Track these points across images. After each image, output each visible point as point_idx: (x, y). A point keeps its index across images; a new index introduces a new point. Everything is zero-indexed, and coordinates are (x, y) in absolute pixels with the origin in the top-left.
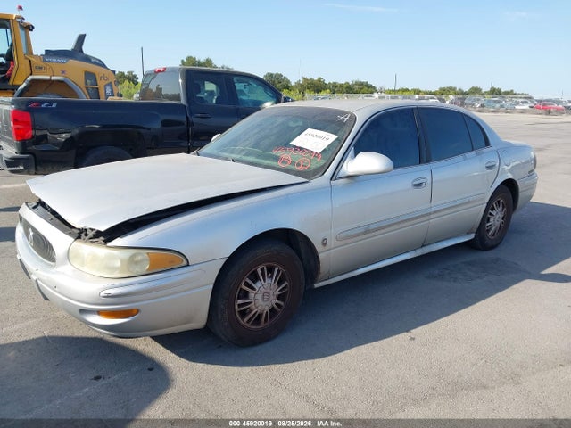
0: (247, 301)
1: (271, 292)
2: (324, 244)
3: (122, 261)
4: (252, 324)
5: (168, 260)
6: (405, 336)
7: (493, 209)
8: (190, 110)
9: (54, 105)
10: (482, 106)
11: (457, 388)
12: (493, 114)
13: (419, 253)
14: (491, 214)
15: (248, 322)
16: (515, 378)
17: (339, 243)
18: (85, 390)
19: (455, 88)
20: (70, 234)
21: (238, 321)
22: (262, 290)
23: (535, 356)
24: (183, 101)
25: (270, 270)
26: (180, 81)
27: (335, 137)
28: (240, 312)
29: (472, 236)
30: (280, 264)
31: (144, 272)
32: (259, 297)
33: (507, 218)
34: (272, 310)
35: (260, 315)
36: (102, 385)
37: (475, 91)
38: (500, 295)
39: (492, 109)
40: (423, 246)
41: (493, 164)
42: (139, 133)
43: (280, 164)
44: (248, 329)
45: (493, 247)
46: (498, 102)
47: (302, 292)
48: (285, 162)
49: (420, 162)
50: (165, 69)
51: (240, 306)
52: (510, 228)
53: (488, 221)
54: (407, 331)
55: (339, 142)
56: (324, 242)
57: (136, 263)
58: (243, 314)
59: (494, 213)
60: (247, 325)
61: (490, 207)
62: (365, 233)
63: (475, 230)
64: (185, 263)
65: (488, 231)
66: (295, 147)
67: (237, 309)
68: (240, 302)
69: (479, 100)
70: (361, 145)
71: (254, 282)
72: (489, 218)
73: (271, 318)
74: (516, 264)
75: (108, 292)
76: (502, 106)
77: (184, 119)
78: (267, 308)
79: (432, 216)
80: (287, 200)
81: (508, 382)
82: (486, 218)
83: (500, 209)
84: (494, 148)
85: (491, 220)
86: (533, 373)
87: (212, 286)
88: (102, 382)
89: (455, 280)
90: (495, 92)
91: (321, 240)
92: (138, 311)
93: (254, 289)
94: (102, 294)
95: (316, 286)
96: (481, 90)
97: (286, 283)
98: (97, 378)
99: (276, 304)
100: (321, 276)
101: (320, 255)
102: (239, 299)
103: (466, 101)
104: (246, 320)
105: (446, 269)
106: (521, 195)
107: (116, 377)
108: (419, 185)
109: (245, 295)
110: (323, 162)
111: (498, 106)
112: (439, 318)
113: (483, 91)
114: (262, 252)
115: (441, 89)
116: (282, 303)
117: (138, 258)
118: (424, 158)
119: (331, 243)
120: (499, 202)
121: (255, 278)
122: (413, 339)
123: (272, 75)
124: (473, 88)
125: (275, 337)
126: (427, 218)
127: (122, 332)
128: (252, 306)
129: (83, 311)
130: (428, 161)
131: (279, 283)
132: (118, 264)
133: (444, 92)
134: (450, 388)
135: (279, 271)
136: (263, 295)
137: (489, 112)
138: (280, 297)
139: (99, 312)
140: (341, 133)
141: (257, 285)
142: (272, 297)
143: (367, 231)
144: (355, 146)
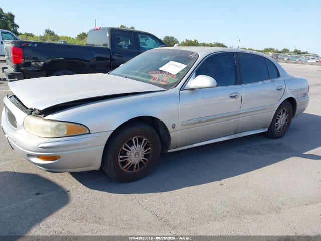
0: (126, 156)
1: (141, 152)
2: (173, 127)
3: (51, 128)
4: (128, 170)
5: (78, 129)
6: (218, 183)
7: (280, 115)
8: (112, 52)
9: (35, 45)
10: (289, 59)
11: (242, 213)
12: (294, 64)
13: (232, 137)
14: (278, 117)
15: (126, 168)
16: (278, 210)
17: (182, 127)
18: (29, 200)
19: (274, 49)
20: (26, 112)
21: (120, 168)
22: (135, 151)
23: (292, 199)
24: (109, 47)
25: (140, 140)
26: (108, 35)
27: (185, 66)
28: (121, 162)
29: (267, 129)
30: (146, 137)
31: (64, 135)
32: (133, 154)
33: (289, 121)
34: (141, 163)
35: (133, 165)
36: (40, 198)
37: (286, 51)
38: (278, 163)
39: (294, 62)
40: (235, 133)
41: (281, 88)
42: (83, 63)
43: (151, 80)
44: (126, 173)
45: (279, 137)
46: (298, 58)
47: (159, 154)
48: (155, 79)
49: (236, 84)
50: (100, 28)
51: (121, 159)
52: (290, 127)
53: (277, 121)
54: (219, 180)
55: (187, 69)
56: (173, 126)
57: (60, 130)
58: (124, 163)
59: (281, 117)
60: (125, 170)
61: (278, 113)
62: (199, 122)
63: (268, 126)
64: (88, 131)
65: (277, 127)
66: (161, 71)
67: (120, 161)
68: (121, 157)
69: (286, 56)
70: (199, 72)
71: (131, 146)
72: (277, 120)
73: (140, 167)
74: (291, 147)
75: (42, 145)
76: (300, 60)
77: (108, 56)
78: (137, 161)
79: (241, 116)
80: (151, 100)
81: (273, 212)
82: (275, 119)
83: (285, 115)
84: (283, 79)
85: (279, 121)
86: (289, 208)
87: (104, 146)
88: (40, 196)
89: (253, 154)
90: (297, 52)
91: (171, 124)
92: (59, 157)
93: (130, 150)
94: (39, 146)
95: (168, 151)
96: (289, 51)
97: (150, 148)
98: (38, 194)
99: (143, 159)
100: (171, 146)
101: (170, 133)
102: (121, 155)
103: (279, 57)
104: (125, 167)
105: (249, 148)
106: (298, 108)
107: (48, 194)
108: (234, 97)
109: (125, 153)
110: (176, 80)
111: (298, 60)
112: (239, 174)
113: (290, 51)
114: (135, 129)
115: (265, 49)
116: (147, 160)
117: (61, 127)
118: (238, 81)
119: (178, 127)
120: (284, 111)
121: (131, 144)
122: (221, 184)
123: (168, 37)
124: (284, 49)
125: (142, 178)
126: (238, 117)
127: (51, 168)
128: (128, 159)
129: (29, 155)
130: (241, 83)
131: (146, 148)
132: (49, 130)
133: (267, 51)
134: (238, 213)
135: (146, 141)
136: (136, 154)
137: (292, 63)
138: (145, 156)
139: (38, 157)
140: (189, 64)
141: (132, 148)
142: (141, 156)
143: (200, 122)
144: (196, 72)
